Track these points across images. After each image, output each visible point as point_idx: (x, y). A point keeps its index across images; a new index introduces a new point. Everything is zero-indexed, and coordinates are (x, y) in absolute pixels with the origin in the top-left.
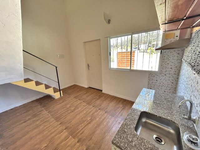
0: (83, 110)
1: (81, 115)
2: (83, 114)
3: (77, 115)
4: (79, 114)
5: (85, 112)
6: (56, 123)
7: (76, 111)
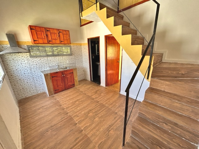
0: (80, 110)
1: (82, 106)
2: (81, 107)
3: (86, 107)
4: (84, 107)
5: (79, 108)
6: (102, 103)
7: (87, 111)
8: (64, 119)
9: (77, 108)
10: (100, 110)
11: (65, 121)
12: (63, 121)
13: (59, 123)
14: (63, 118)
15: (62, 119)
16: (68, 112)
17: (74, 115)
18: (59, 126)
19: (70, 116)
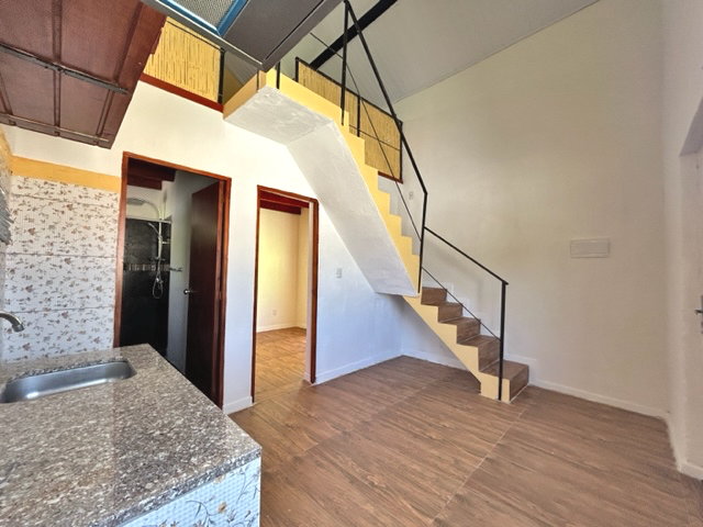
8: (493, 502)
9: (414, 472)
10: (406, 419)
11: (499, 495)
12: (504, 502)
13: (519, 511)
14: (492, 506)
15: (498, 509)
16: (450, 498)
17: (460, 474)
18: (530, 504)
19: (469, 484)
